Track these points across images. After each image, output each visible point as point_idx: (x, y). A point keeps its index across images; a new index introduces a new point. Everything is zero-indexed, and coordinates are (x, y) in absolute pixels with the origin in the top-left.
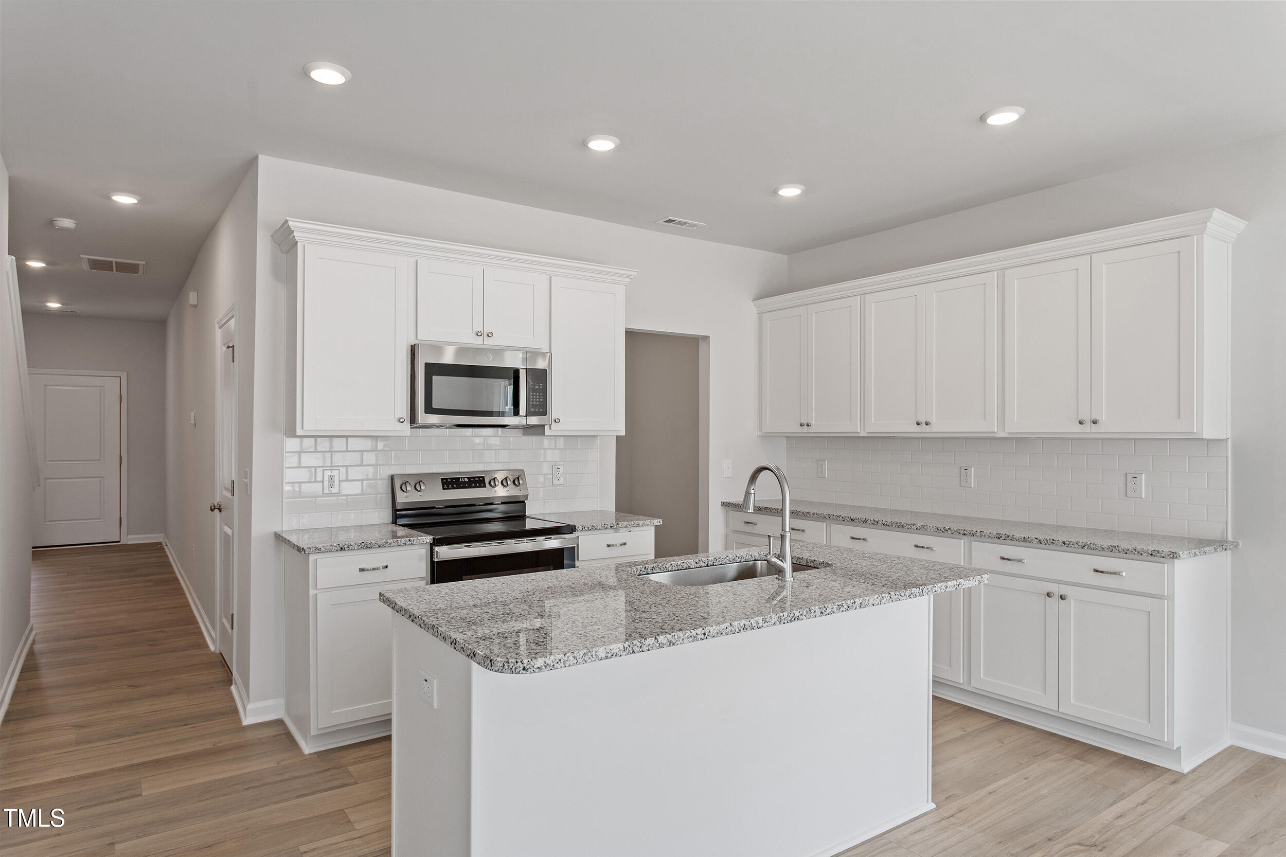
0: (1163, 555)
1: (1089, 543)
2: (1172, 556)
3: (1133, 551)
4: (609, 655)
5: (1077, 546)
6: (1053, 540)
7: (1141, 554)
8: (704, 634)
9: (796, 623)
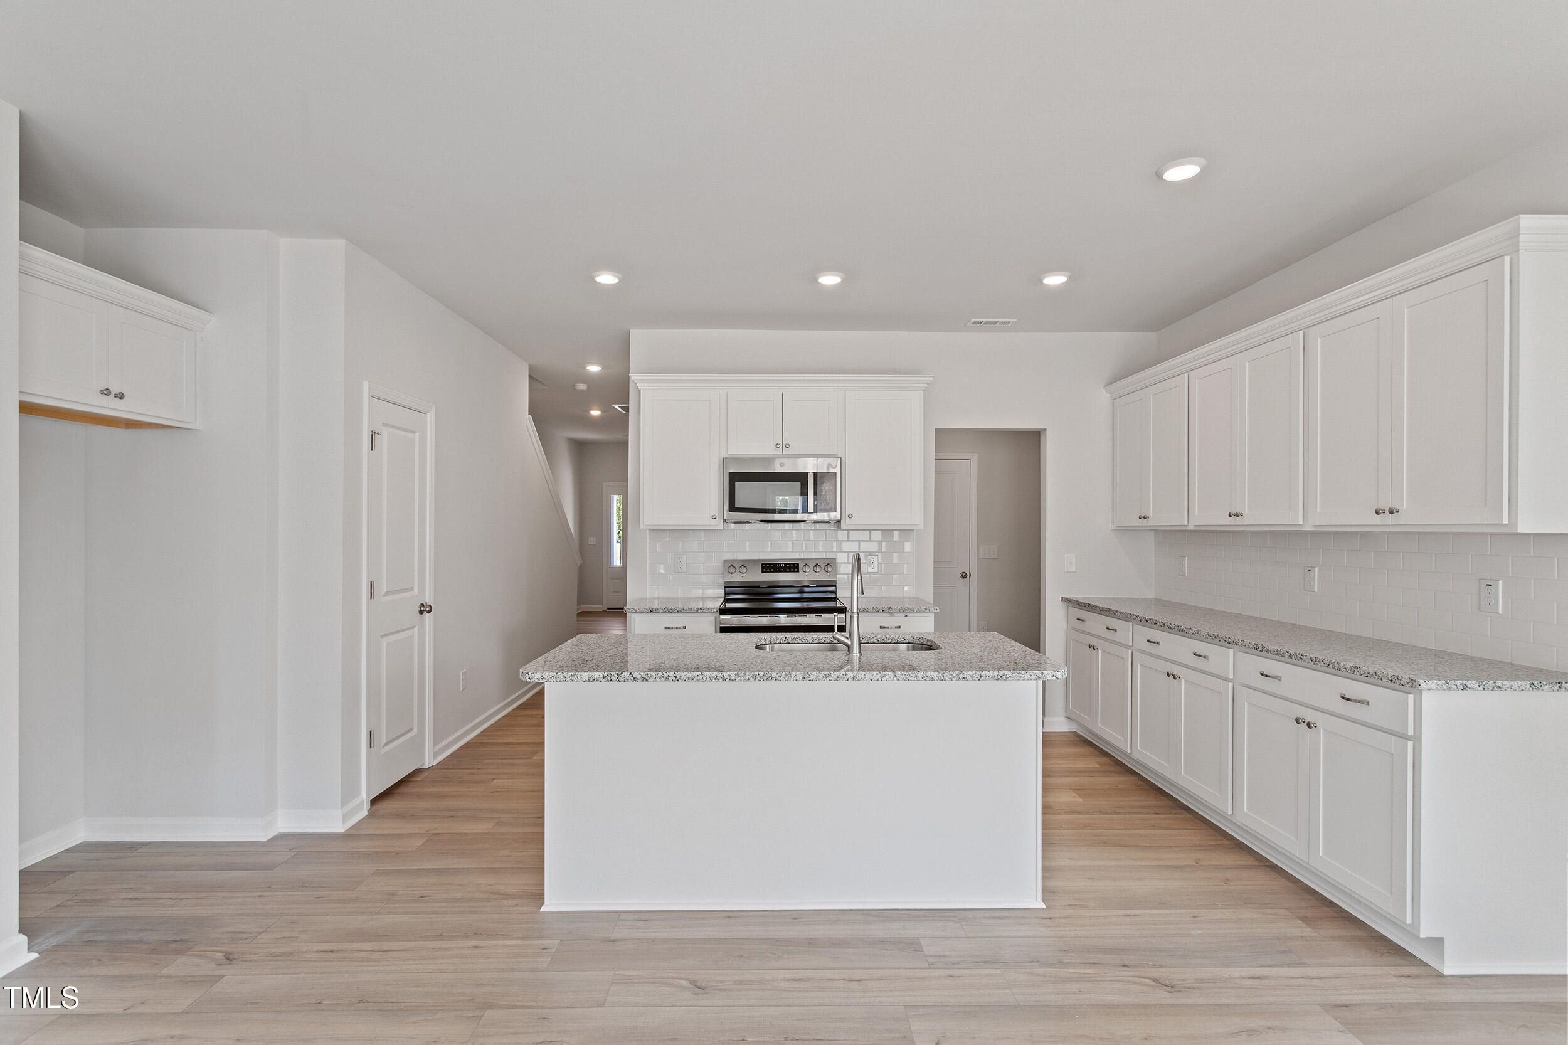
0: (1402, 682)
1: (1333, 661)
2: (1410, 684)
3: (1374, 674)
4: (591, 679)
5: (1322, 664)
6: (1302, 655)
7: (1381, 679)
8: (676, 677)
9: (773, 682)
